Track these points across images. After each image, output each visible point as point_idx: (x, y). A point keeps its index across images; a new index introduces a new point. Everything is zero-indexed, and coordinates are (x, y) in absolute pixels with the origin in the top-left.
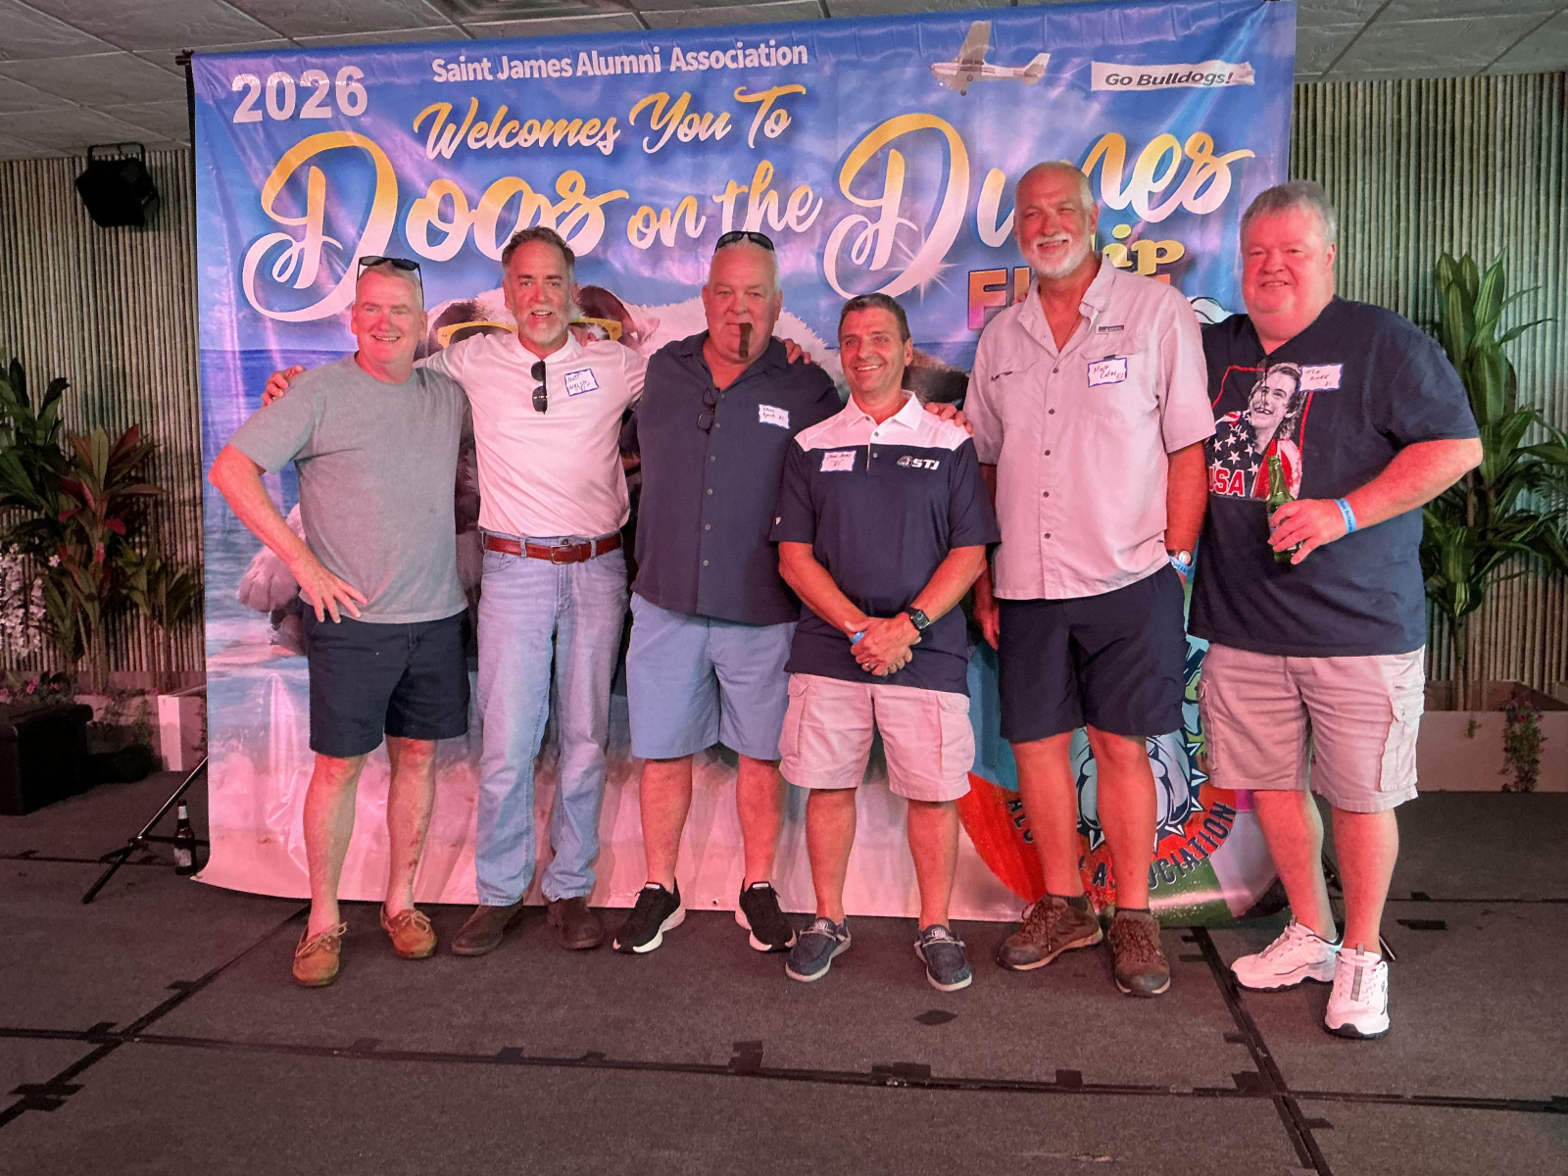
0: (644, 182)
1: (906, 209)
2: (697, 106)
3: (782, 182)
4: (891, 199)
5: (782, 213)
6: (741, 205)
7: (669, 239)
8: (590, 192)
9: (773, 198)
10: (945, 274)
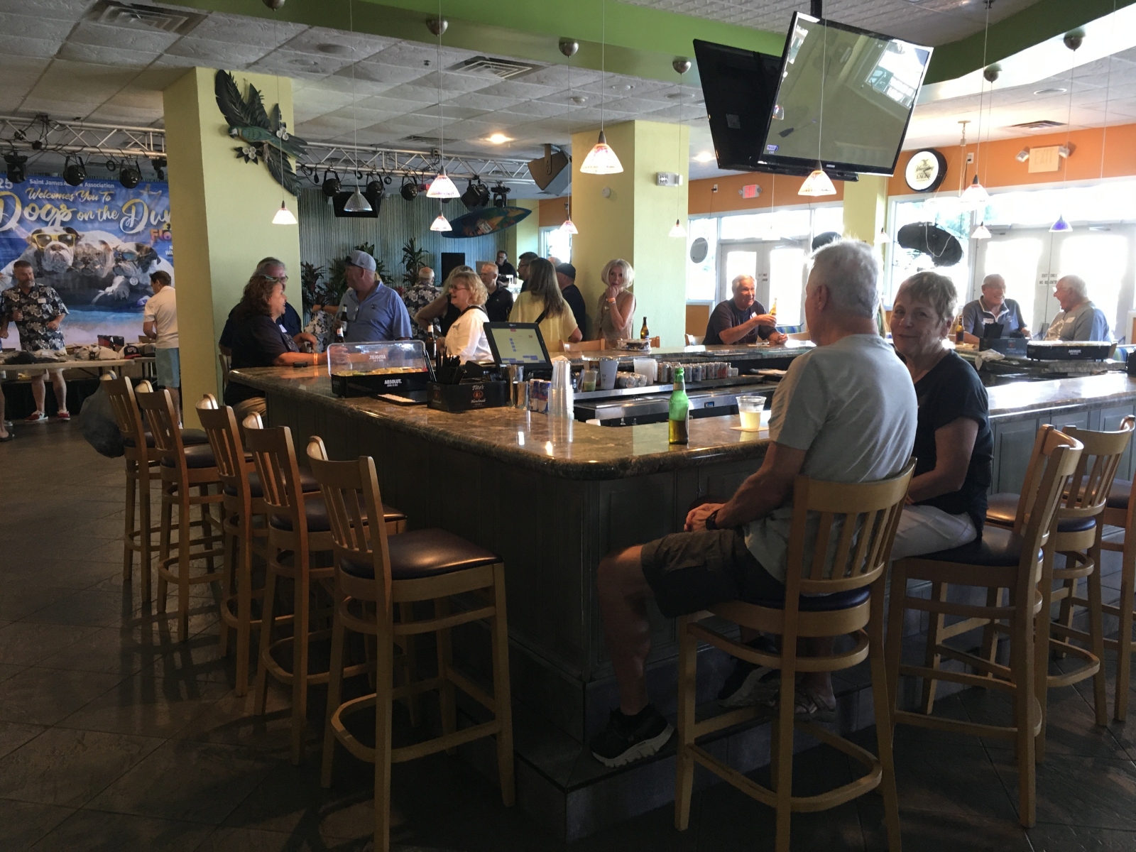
0: (81, 207)
1: (136, 216)
2: (91, 193)
3: (110, 210)
4: (133, 214)
5: (110, 215)
6: (102, 213)
7: (86, 219)
8: (68, 208)
9: (108, 213)
10: (145, 229)
